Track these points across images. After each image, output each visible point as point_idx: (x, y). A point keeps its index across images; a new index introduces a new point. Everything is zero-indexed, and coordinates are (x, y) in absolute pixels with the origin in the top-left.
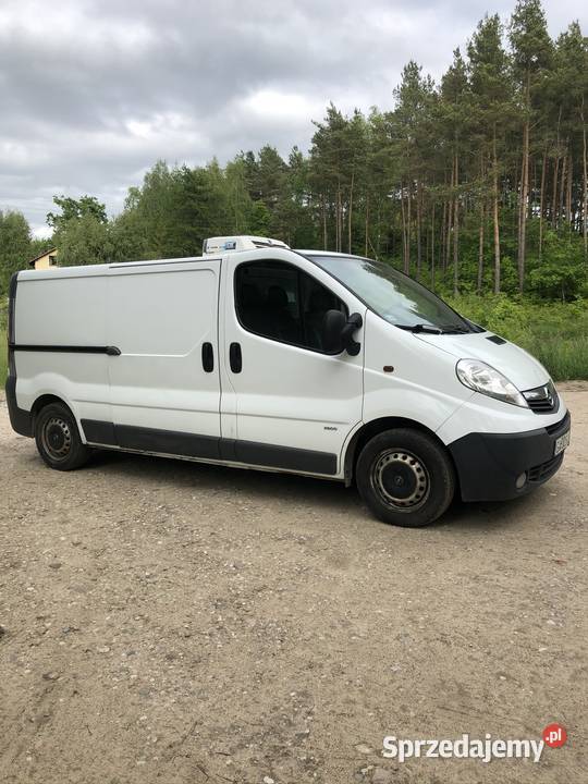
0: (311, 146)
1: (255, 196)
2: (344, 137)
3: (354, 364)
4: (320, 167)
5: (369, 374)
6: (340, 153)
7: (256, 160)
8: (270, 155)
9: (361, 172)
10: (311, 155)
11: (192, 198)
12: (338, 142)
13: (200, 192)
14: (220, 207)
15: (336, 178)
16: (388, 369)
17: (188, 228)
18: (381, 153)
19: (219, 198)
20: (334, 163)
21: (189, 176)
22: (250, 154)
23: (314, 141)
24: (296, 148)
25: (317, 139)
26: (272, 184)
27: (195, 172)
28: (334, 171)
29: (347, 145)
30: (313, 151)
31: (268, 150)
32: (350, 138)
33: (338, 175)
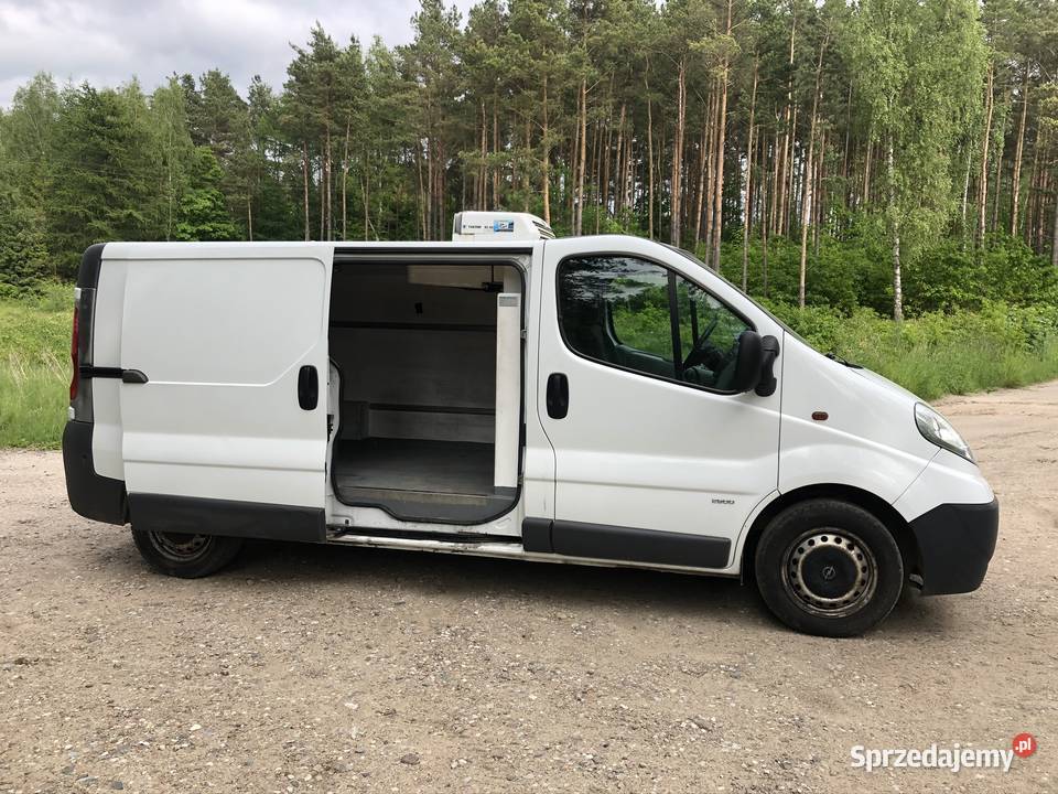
0: (287, 78)
1: (198, 140)
2: (336, 72)
3: (766, 409)
4: (302, 108)
5: (789, 422)
6: (331, 93)
7: (197, 88)
8: (218, 84)
9: (360, 121)
10: (283, 90)
11: (99, 133)
12: (327, 77)
13: (111, 126)
14: (143, 149)
15: (324, 126)
16: (820, 416)
17: (92, 178)
18: (391, 100)
19: (145, 138)
20: (321, 106)
21: (92, 100)
22: (188, 79)
23: (290, 72)
24: (258, 78)
25: (295, 70)
26: (222, 125)
27: (103, 95)
28: (321, 116)
29: (340, 83)
30: (289, 86)
31: (215, 76)
32: (344, 74)
33: (327, 123)
